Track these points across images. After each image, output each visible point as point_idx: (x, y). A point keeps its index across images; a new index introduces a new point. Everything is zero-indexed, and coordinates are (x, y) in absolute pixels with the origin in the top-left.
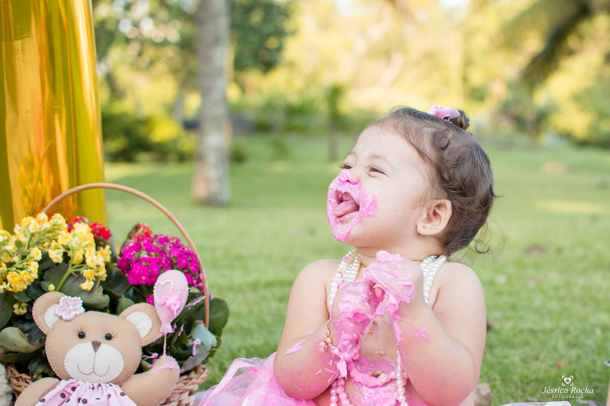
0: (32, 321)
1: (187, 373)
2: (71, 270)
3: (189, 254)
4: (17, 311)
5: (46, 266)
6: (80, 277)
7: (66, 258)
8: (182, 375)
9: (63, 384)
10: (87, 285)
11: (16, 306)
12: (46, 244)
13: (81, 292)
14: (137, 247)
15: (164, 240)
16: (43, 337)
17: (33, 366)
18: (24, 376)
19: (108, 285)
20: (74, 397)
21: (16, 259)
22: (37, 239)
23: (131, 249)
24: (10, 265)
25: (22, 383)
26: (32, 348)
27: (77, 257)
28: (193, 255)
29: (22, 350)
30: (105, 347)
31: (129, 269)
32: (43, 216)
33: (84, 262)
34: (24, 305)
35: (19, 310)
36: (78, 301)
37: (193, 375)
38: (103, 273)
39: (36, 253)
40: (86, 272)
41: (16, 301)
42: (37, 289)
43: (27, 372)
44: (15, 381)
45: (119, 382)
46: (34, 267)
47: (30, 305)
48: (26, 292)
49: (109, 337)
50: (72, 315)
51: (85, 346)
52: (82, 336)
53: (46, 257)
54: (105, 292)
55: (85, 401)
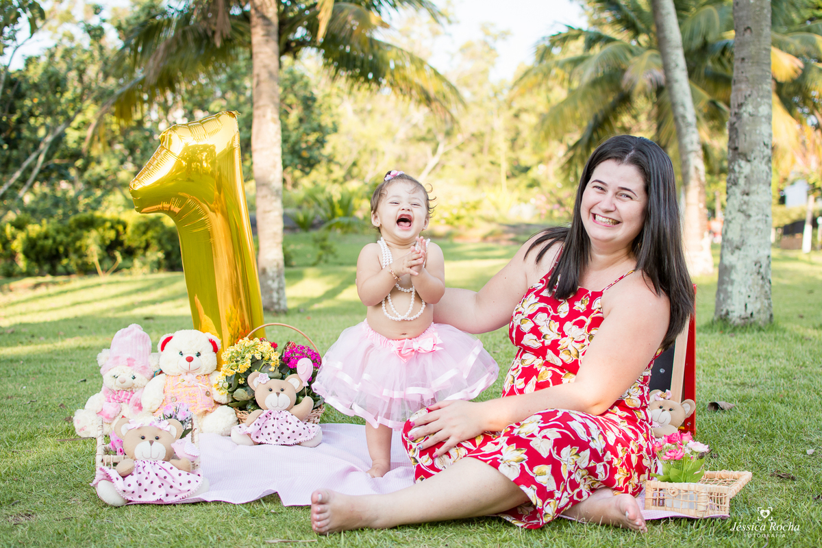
0: (248, 385)
1: (317, 408)
2: (264, 363)
3: (316, 353)
4: (240, 383)
5: (254, 360)
6: (268, 365)
7: (263, 358)
8: (314, 409)
9: (266, 412)
10: (272, 369)
11: (240, 380)
12: (252, 351)
13: (269, 372)
14: (291, 351)
15: (302, 348)
16: (253, 392)
17: (248, 407)
18: (244, 411)
19: (281, 368)
20: (272, 417)
21: (239, 359)
22: (248, 349)
23: (289, 353)
24: (237, 361)
25: (244, 415)
26: (249, 398)
27: (267, 357)
28: (317, 354)
29: (245, 399)
30: (282, 394)
31: (289, 361)
32: (246, 339)
33: (270, 359)
34: (243, 379)
35: (241, 382)
36: (267, 375)
37: (319, 409)
38: (278, 363)
39: (248, 356)
40: (271, 363)
41: (240, 377)
42: (250, 371)
43: (245, 409)
44: (238, 414)
45: (288, 410)
46: (249, 362)
47: (246, 379)
48: (245, 373)
49: (282, 390)
50: (265, 381)
51: (273, 394)
52: (271, 390)
53: (253, 357)
54: (280, 372)
55: (278, 419)
